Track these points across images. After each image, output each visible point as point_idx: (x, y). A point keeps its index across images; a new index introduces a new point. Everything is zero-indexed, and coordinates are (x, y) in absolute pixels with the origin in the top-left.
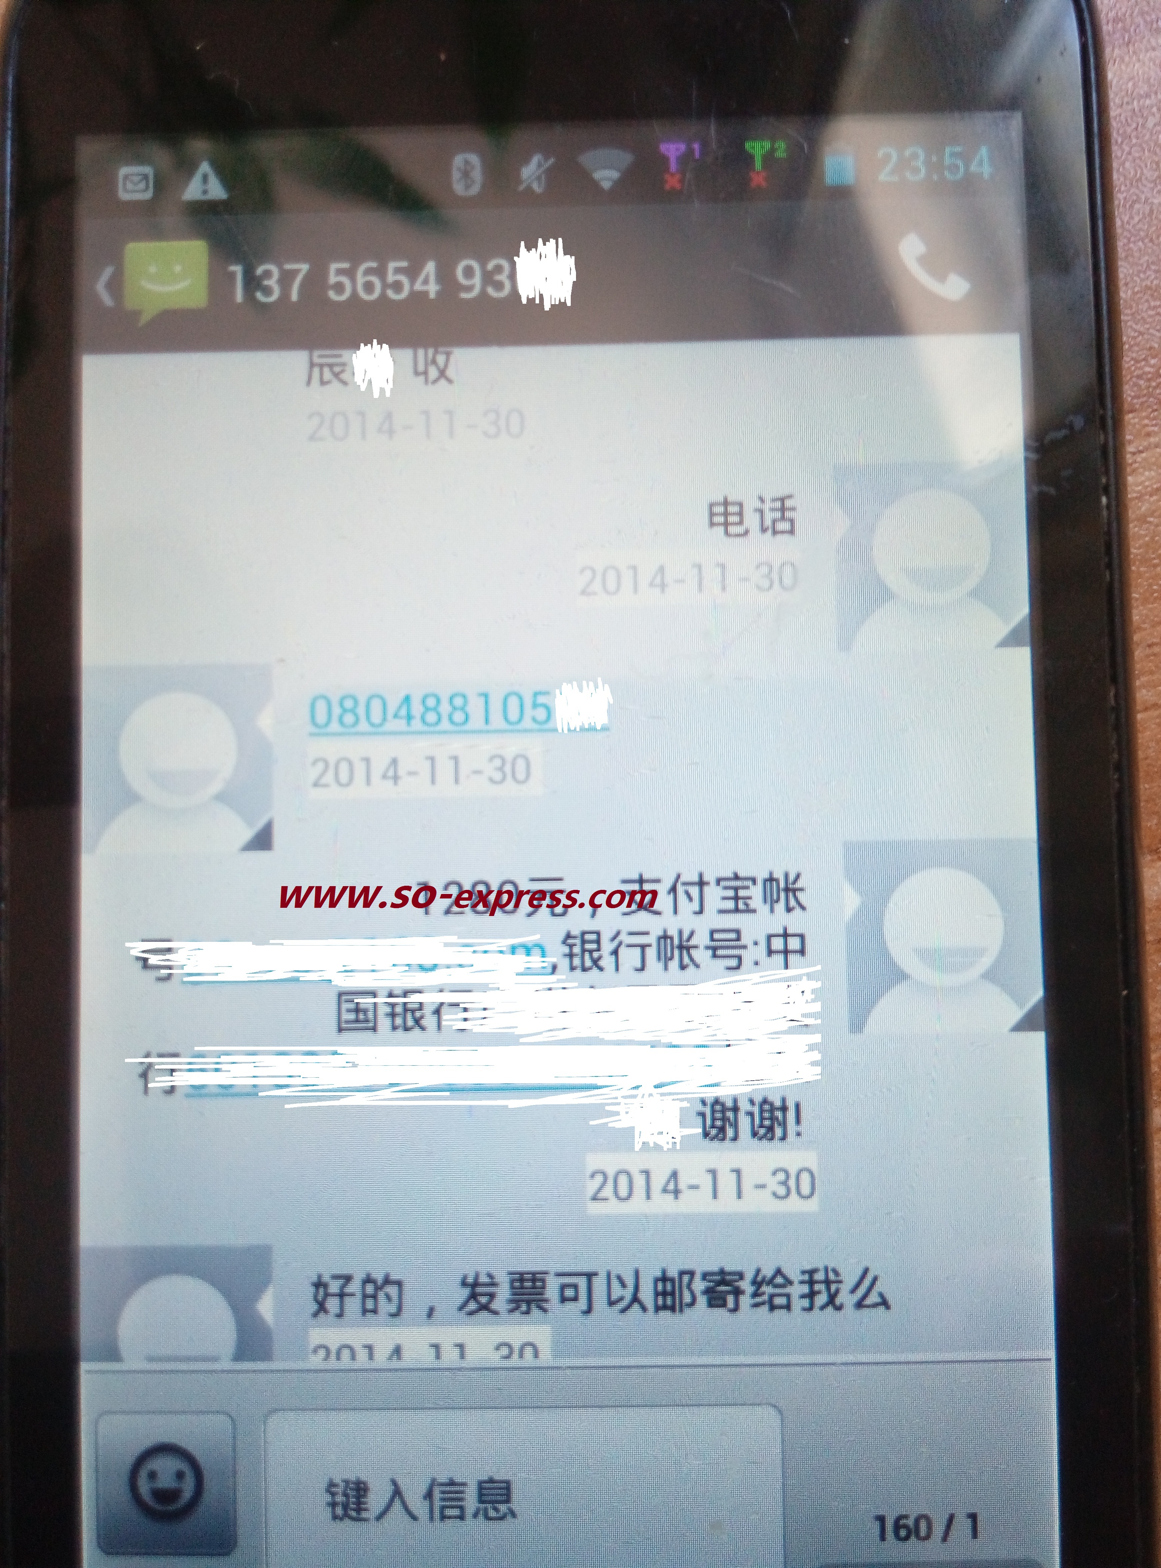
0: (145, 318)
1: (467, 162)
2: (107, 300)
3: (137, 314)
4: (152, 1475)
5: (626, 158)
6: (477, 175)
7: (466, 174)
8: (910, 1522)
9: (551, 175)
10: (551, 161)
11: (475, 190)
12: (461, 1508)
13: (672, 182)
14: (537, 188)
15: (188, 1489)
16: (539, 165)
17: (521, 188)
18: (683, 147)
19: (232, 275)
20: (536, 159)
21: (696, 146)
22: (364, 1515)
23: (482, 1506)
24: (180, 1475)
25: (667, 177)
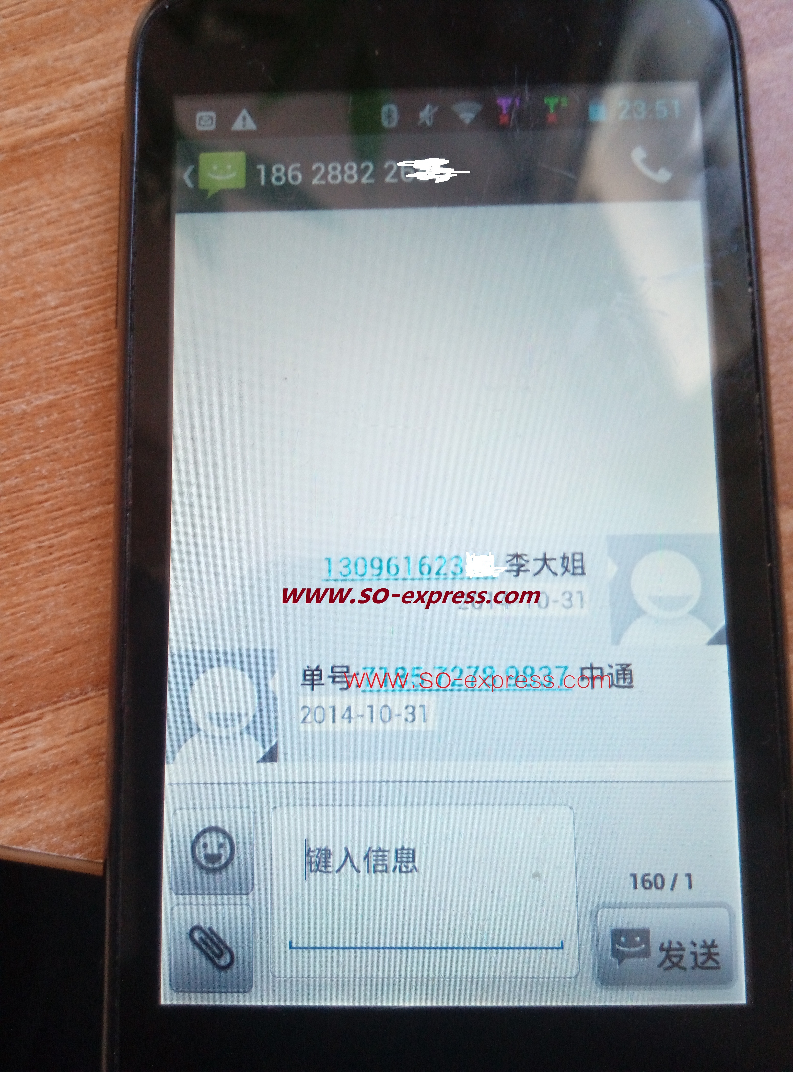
0: (210, 194)
1: (389, 110)
2: (190, 184)
3: (205, 192)
4: (205, 846)
5: (478, 107)
6: (395, 116)
7: (389, 116)
8: (652, 878)
9: (437, 116)
10: (436, 109)
11: (394, 124)
12: (386, 866)
13: (504, 119)
14: (428, 123)
15: (226, 852)
16: (430, 110)
17: (420, 123)
18: (510, 101)
19: (259, 172)
20: (428, 107)
21: (517, 101)
22: (328, 869)
23: (398, 864)
24: (221, 846)
25: (501, 117)
